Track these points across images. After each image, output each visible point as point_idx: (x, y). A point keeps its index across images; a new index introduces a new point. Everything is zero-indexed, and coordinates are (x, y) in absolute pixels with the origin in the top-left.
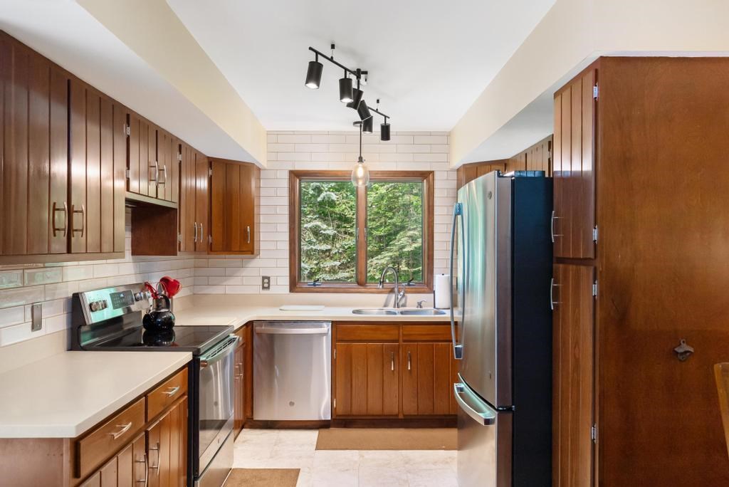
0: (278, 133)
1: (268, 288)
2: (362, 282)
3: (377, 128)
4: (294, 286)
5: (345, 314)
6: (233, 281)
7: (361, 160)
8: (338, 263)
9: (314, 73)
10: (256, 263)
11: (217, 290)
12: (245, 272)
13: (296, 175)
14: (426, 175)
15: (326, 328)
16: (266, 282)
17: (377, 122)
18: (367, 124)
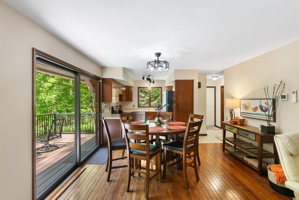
0: (136, 81)
1: (134, 107)
2: (150, 106)
3: (152, 82)
4: (139, 106)
5: (147, 111)
6: (128, 106)
7: (150, 85)
8: (145, 103)
9: (143, 78)
10: (132, 103)
11: (126, 107)
12: (131, 104)
13: (139, 88)
14: (161, 88)
15: (144, 113)
16: (134, 106)
17: (152, 81)
18: (151, 82)
